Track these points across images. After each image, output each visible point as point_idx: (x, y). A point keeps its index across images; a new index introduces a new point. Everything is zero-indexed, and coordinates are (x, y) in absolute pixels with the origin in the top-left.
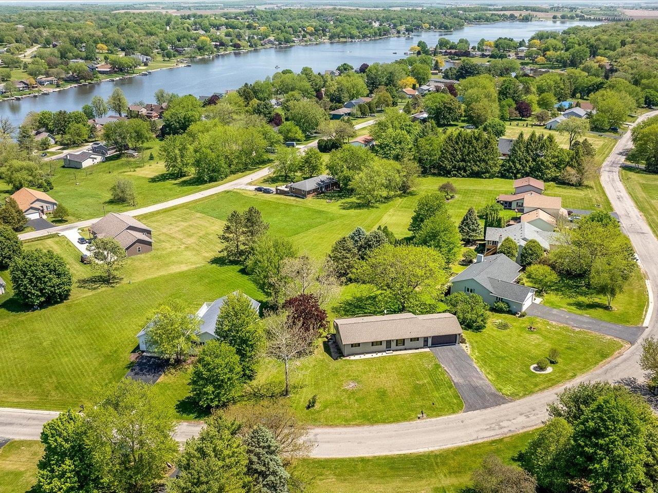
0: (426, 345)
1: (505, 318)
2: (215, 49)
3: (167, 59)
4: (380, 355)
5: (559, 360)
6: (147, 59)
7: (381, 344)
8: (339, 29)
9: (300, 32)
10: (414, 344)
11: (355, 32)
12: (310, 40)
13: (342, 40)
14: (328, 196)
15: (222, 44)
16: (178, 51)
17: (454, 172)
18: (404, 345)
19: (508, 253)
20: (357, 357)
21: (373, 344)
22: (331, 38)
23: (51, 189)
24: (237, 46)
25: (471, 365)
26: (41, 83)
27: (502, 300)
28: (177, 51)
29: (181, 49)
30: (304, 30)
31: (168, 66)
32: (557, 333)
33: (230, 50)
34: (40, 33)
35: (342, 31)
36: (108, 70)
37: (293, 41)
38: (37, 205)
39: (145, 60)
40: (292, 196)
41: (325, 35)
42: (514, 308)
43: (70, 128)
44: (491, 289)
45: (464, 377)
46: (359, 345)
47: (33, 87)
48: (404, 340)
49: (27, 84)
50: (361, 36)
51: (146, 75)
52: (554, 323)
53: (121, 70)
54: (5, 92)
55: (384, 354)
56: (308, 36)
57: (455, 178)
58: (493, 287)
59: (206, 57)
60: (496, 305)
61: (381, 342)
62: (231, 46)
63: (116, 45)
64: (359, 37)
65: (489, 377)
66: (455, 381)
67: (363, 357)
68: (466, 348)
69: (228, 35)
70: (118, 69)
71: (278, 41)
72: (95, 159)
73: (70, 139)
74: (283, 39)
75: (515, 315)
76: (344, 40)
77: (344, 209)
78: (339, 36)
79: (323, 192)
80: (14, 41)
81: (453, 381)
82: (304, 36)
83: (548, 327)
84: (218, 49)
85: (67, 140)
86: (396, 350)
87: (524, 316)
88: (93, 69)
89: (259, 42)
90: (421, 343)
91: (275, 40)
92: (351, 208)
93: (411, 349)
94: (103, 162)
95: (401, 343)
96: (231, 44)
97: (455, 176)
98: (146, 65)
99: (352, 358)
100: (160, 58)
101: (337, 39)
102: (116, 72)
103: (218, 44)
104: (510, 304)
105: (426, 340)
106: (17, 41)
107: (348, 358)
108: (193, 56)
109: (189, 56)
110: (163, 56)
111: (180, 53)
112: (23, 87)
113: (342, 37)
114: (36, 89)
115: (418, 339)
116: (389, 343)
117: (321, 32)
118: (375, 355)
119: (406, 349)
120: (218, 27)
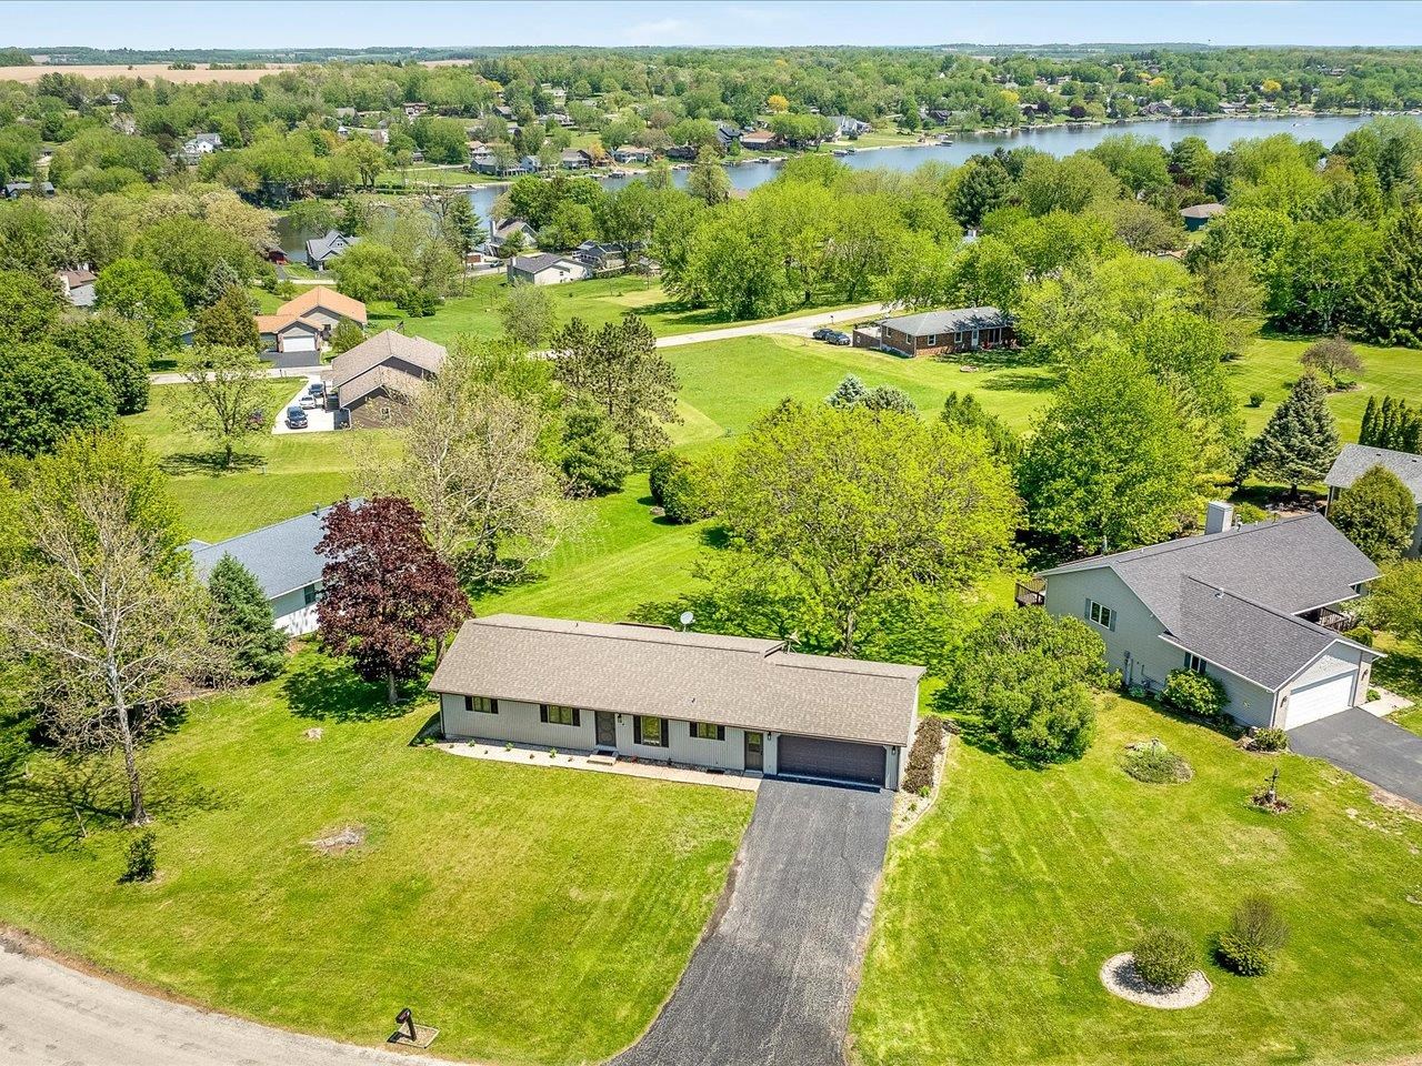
0: (752, 767)
1: (1184, 742)
2: (1025, 118)
3: (906, 131)
4: (562, 760)
5: (1282, 963)
6: (859, 127)
7: (577, 723)
8: (1344, 88)
9: (1245, 92)
10: (706, 748)
11: (1385, 94)
12: (1262, 109)
13: (1346, 111)
14: (977, 359)
15: (1044, 108)
16: (938, 117)
17: (1401, 331)
18: (665, 743)
19: (1368, 525)
20: (477, 751)
21: (545, 711)
22: (1319, 106)
23: (426, 314)
24: (1077, 113)
25: (855, 880)
26: (620, 159)
27: (1197, 666)
28: (935, 116)
29: (946, 113)
30: (1256, 89)
31: (901, 143)
32: (1372, 844)
33: (1060, 120)
34: (673, 76)
35: (1352, 91)
36: (765, 141)
37: (1220, 109)
38: (318, 321)
39: (854, 127)
40: (884, 351)
41: (1305, 100)
42: (1240, 707)
43: (561, 213)
44: (1169, 616)
45: (773, 922)
46: (494, 705)
47: (600, 164)
48: (664, 722)
49: (589, 157)
50: (1401, 104)
51: (843, 155)
52: (1392, 800)
53: (794, 144)
54: (540, 169)
55: (580, 762)
56: (1263, 103)
57: (1402, 349)
58: (1185, 614)
59: (997, 131)
60: (1172, 684)
61: (576, 712)
62: (1065, 113)
63: (811, 100)
64: (1394, 107)
65: (883, 953)
66: (724, 928)
67: (497, 753)
68: (906, 814)
69: (1067, 91)
70: (789, 141)
71: (1182, 106)
72: (568, 270)
73: (554, 236)
74: (1192, 101)
75: (1236, 736)
76: (1354, 111)
77: (989, 388)
78: (1341, 103)
79: (970, 349)
80: (619, 87)
81: (715, 925)
82: (1251, 100)
83: (1352, 813)
84: (1031, 118)
85: (547, 237)
86: (636, 760)
87: (1270, 747)
88: (732, 137)
89: (1133, 109)
90: (733, 751)
91: (1174, 104)
92: (1012, 387)
93: (692, 767)
94: (585, 280)
95: (653, 731)
96: (1066, 108)
97: (1401, 342)
98: (853, 137)
99: (460, 749)
100: (894, 129)
101: (1334, 110)
102: (781, 148)
103: (1035, 107)
104: (1232, 688)
105: (753, 741)
106: (625, 88)
107: (444, 747)
108: (967, 127)
109: (958, 127)
110: (901, 124)
111: (941, 121)
112: (580, 162)
113: (1347, 106)
114: (604, 168)
115: (720, 732)
116: (605, 720)
117: (1298, 92)
118: (542, 758)
119: (670, 764)
120: (1052, 78)
